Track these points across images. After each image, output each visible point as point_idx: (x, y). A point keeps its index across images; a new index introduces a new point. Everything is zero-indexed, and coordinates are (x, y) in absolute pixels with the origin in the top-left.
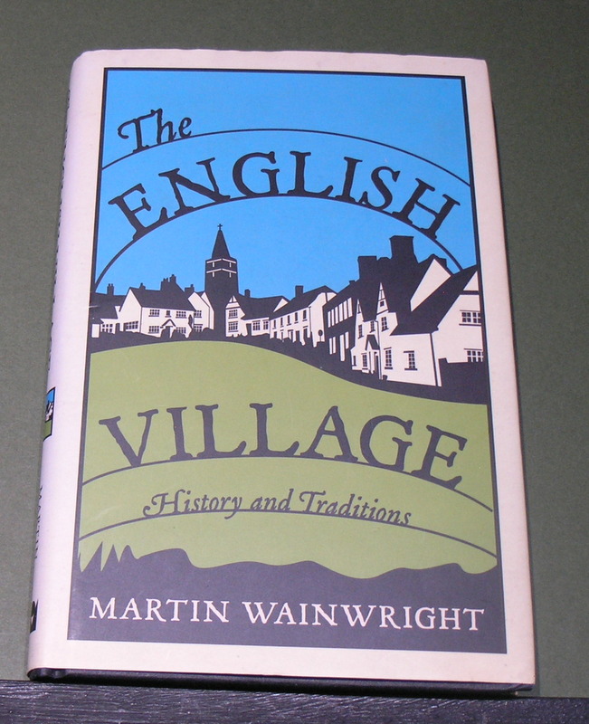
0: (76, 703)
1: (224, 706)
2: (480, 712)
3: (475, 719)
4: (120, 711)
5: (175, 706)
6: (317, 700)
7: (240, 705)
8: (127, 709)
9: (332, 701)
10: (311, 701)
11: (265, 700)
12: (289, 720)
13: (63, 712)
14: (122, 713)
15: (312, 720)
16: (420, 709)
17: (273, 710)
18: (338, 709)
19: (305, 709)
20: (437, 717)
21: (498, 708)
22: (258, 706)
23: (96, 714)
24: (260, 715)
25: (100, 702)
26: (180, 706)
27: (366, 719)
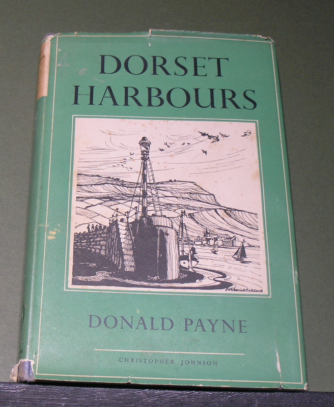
0: (40, 394)
1: (119, 396)
2: (254, 399)
3: (252, 403)
4: (64, 398)
5: (93, 396)
6: (168, 393)
7: (127, 395)
8: (67, 398)
9: (176, 393)
10: (165, 393)
11: (140, 393)
12: (154, 403)
13: (34, 399)
14: (65, 400)
15: (165, 403)
16: (223, 397)
17: (145, 398)
18: (179, 398)
19: (162, 397)
20: (231, 402)
21: (264, 397)
22: (136, 396)
23: (52, 400)
24: (138, 401)
25: (54, 394)
26: (95, 396)
27: (193, 403)
